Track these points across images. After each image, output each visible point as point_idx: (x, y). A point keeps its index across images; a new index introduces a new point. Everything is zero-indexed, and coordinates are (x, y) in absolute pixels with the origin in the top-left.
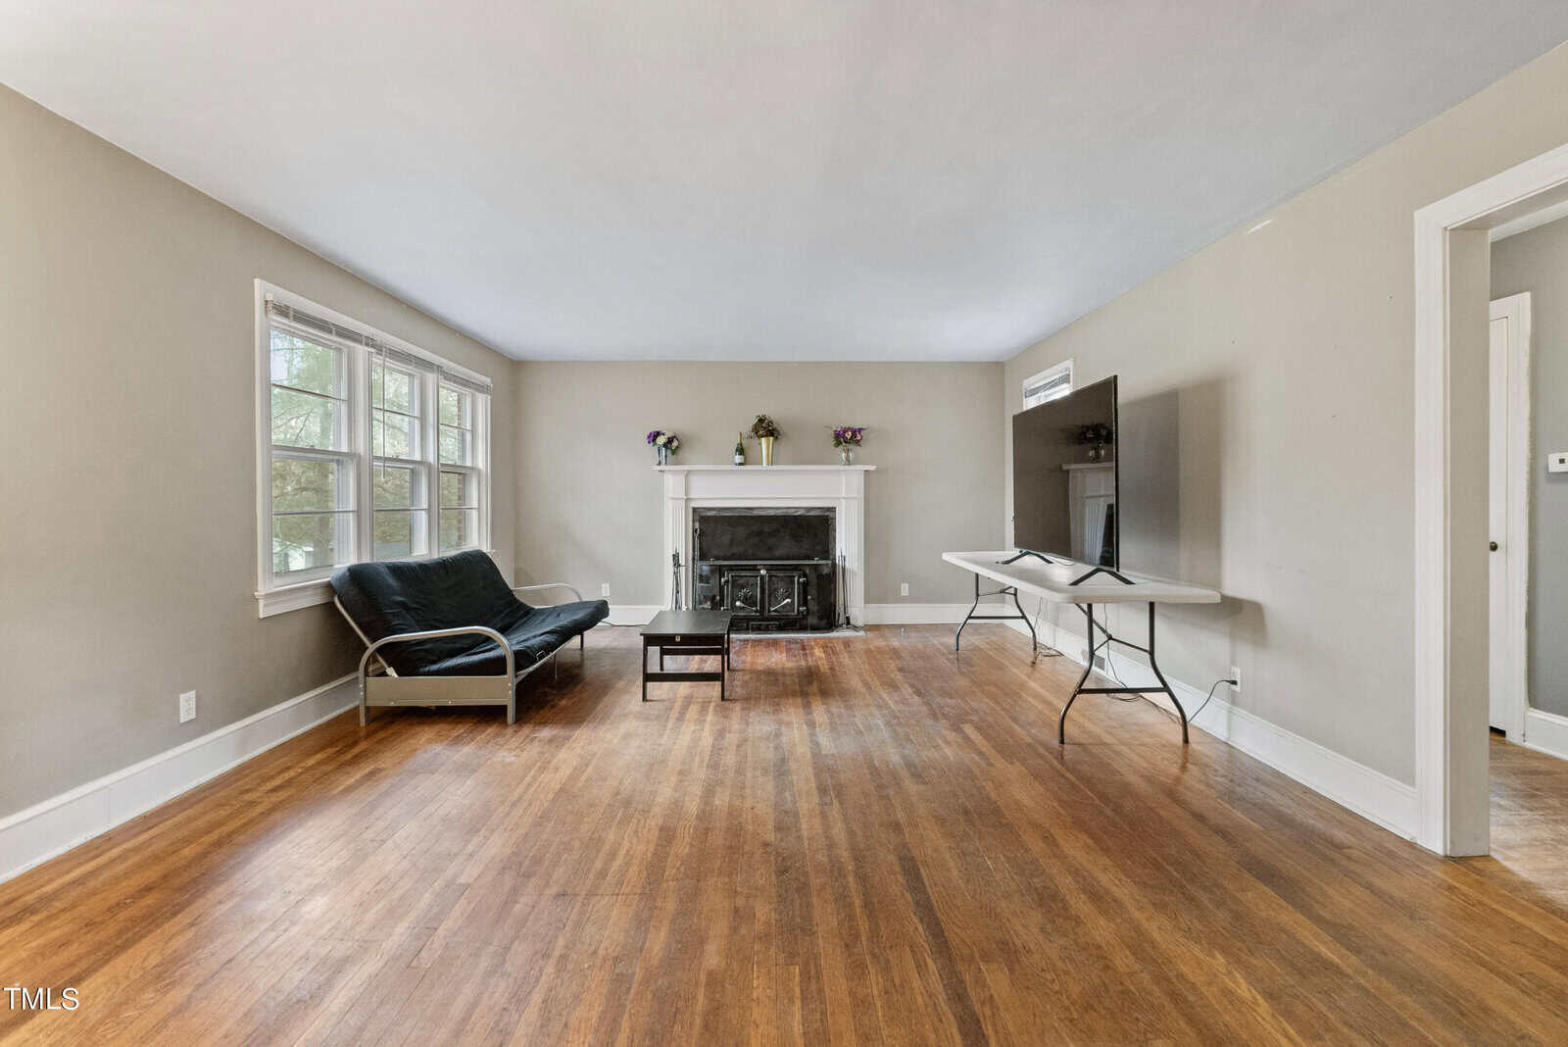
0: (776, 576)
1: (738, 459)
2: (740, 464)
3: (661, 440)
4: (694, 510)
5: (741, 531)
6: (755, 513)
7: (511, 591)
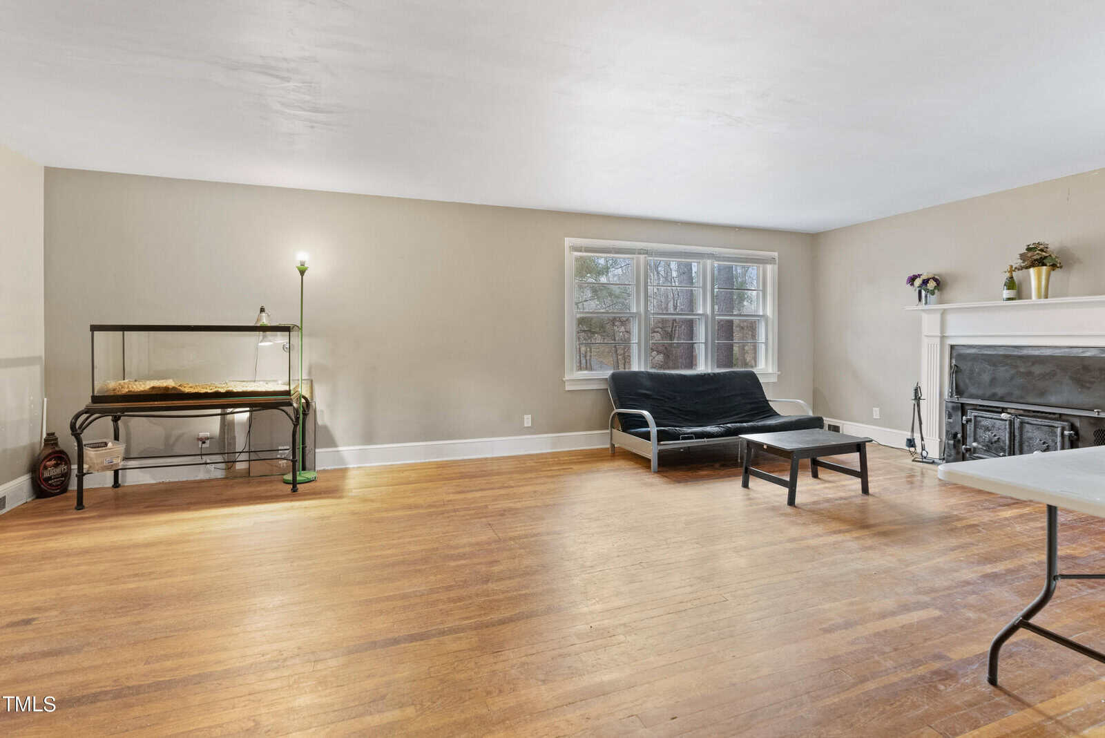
0: (1028, 423)
1: (1006, 293)
2: (1009, 299)
3: (918, 282)
4: (952, 347)
5: (1003, 372)
6: (1025, 352)
7: (768, 401)
